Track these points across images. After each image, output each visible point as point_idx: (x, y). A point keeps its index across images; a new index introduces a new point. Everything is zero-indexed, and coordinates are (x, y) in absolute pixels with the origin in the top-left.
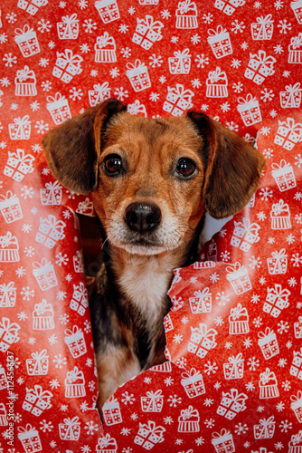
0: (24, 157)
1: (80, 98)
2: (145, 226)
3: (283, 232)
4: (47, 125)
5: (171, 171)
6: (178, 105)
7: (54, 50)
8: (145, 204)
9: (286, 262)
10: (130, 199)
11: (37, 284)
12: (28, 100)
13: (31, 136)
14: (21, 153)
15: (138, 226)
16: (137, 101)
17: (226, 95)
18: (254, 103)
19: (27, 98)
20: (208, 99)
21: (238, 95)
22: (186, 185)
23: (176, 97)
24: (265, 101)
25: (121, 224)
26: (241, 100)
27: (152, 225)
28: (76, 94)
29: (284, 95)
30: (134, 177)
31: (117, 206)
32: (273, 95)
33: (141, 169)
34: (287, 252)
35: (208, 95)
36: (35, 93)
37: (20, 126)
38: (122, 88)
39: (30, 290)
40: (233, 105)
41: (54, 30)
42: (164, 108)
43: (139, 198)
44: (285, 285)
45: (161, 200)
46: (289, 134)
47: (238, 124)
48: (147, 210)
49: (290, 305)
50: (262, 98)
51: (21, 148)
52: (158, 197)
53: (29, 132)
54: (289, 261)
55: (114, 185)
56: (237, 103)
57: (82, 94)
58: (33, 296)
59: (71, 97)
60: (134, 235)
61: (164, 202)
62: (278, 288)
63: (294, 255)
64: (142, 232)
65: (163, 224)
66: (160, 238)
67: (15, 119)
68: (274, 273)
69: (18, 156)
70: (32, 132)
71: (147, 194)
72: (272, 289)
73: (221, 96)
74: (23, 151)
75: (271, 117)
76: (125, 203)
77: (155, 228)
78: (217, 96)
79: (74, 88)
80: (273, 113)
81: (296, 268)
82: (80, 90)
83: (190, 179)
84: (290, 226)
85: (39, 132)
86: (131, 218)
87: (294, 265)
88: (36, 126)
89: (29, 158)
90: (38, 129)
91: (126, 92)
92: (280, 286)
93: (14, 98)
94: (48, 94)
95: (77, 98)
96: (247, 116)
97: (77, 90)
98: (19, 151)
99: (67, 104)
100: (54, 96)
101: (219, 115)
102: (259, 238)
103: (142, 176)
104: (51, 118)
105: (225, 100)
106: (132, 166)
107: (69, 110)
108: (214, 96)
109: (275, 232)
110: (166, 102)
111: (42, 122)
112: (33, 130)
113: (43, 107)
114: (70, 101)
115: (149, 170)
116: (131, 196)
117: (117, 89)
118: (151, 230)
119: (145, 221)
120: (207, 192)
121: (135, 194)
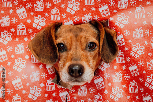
0: (7, 34)
1: (30, 8)
2: (78, 74)
3: (121, 64)
4: (17, 20)
5: (86, 48)
6: (73, 9)
8: (77, 65)
10: (70, 62)
11: (14, 87)
12: (9, 9)
13: (10, 25)
14: (6, 32)
15: (74, 75)
16: (55, 8)
17: (94, 4)
18: (106, 7)
19: (8, 8)
20: (86, 5)
21: (99, 3)
22: (92, 53)
23: (72, 5)
24: (111, 6)
26: (100, 6)
27: (81, 74)
28: (29, 6)
29: (120, 3)
30: (70, 52)
31: (64, 65)
32: (115, 3)
33: (73, 48)
35: (86, 4)
36: (11, 6)
37: (5, 21)
38: (49, 3)
39: (11, 90)
40: (97, 8)
42: (67, 10)
45: (83, 62)
46: (122, 21)
47: (99, 16)
48: (78, 68)
50: (110, 4)
51: (6, 30)
52: (82, 60)
53: (9, 23)
54: (123, 77)
55: (62, 56)
56: (99, 7)
57: (31, 6)
58: (12, 92)
59: (27, 7)
60: (73, 78)
61: (85, 62)
64: (76, 77)
65: (85, 73)
67: (3, 17)
68: (115, 81)
70: (10, 23)
71: (77, 60)
73: (92, 4)
74: (7, 31)
75: (114, 13)
76: (68, 64)
78: (90, 4)
79: (28, 3)
80: (115, 11)
82: (30, 4)
83: (94, 50)
85: (13, 23)
88: (12, 20)
89: (10, 34)
90: (13, 21)
91: (51, 4)
93: (2, 8)
94: (17, 6)
95: (29, 7)
96: (103, 13)
97: (29, 4)
98: (5, 31)
99: (25, 10)
100: (19, 7)
101: (91, 13)
103: (74, 52)
104: (18, 17)
105: (93, 6)
107: (26, 13)
108: (88, 5)
110: (68, 8)
111: (15, 18)
112: (11, 22)
113: (15, 12)
114: (26, 9)
115: (76, 48)
116: (70, 61)
117: (47, 3)
118: (80, 76)
119: (77, 72)
120: (102, 52)
121: (71, 60)
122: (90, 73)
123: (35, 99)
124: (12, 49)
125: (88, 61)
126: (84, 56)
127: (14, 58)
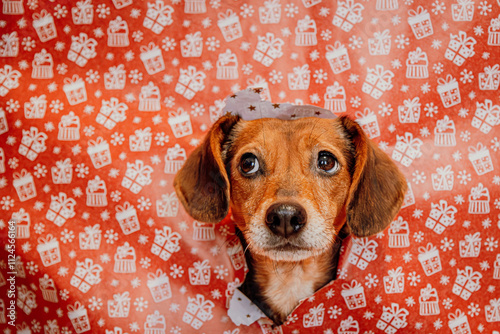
1: (201, 114)
2: (290, 229)
3: (400, 249)
7: (178, 67)
9: (403, 281)
10: (271, 200)
15: (281, 229)
25: (263, 229)
27: (297, 227)
30: (274, 177)
31: (257, 208)
32: (391, 110)
33: (281, 167)
34: (404, 270)
41: (178, 48)
43: (281, 199)
44: (403, 305)
45: (304, 199)
48: (290, 211)
49: (408, 325)
52: (301, 196)
54: (406, 280)
55: (252, 187)
57: (203, 110)
60: (278, 239)
61: (308, 201)
62: (395, 308)
63: (410, 274)
64: (286, 235)
65: (308, 225)
66: (307, 241)
68: (390, 292)
69: (137, 167)
71: (288, 194)
72: (388, 308)
76: (266, 204)
77: (300, 230)
81: (413, 287)
82: (201, 106)
84: (408, 244)
85: (158, 144)
86: (273, 221)
87: (411, 284)
90: (158, 140)
92: (397, 305)
95: (198, 114)
102: (376, 256)
103: (282, 175)
106: (270, 165)
109: (392, 249)
111: (163, 134)
115: (289, 168)
116: (272, 197)
118: (296, 233)
119: (289, 223)
120: (350, 208)
121: (275, 194)
122: (322, 229)
123: (197, 325)
124: (150, 204)
125: (316, 201)
126: (306, 187)
127: (154, 227)
